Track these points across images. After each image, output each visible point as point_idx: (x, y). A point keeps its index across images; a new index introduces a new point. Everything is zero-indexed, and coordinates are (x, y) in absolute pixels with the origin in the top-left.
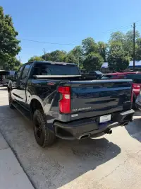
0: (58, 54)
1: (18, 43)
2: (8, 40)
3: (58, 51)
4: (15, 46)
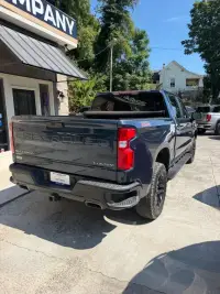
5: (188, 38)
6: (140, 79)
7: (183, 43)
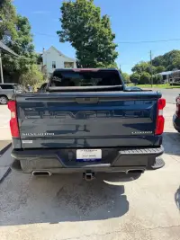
0: (174, 56)
1: (114, 48)
2: (103, 46)
3: (174, 52)
4: (110, 52)
5: (61, 29)
6: (28, 59)
7: (58, 33)
